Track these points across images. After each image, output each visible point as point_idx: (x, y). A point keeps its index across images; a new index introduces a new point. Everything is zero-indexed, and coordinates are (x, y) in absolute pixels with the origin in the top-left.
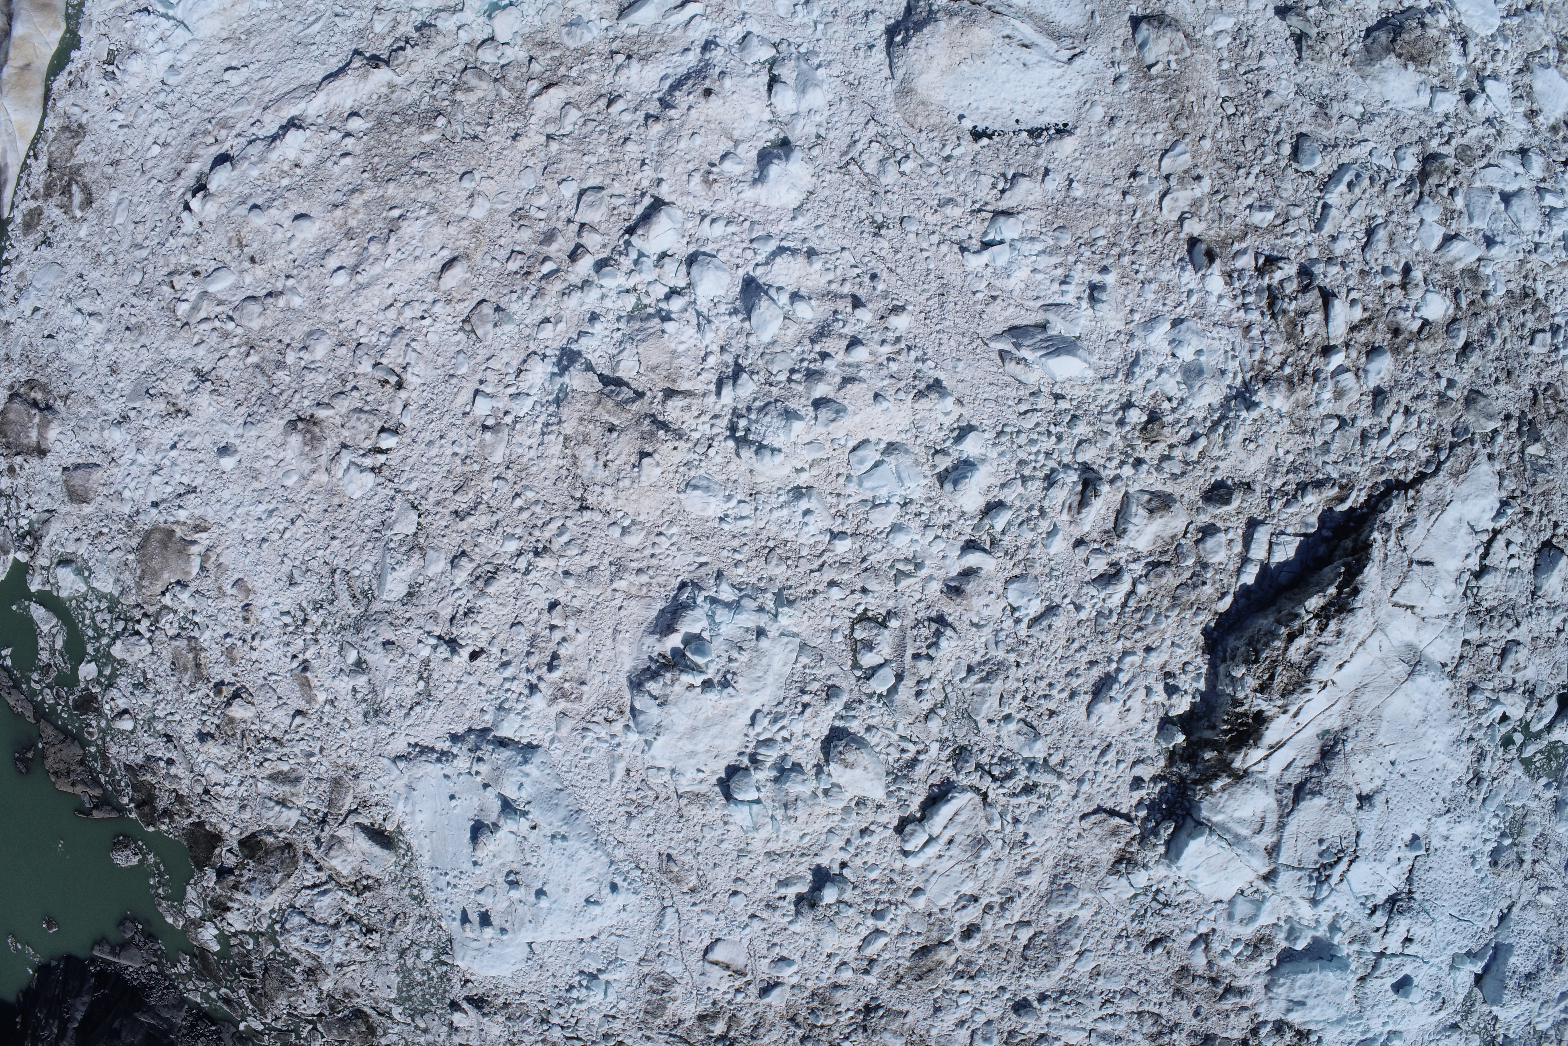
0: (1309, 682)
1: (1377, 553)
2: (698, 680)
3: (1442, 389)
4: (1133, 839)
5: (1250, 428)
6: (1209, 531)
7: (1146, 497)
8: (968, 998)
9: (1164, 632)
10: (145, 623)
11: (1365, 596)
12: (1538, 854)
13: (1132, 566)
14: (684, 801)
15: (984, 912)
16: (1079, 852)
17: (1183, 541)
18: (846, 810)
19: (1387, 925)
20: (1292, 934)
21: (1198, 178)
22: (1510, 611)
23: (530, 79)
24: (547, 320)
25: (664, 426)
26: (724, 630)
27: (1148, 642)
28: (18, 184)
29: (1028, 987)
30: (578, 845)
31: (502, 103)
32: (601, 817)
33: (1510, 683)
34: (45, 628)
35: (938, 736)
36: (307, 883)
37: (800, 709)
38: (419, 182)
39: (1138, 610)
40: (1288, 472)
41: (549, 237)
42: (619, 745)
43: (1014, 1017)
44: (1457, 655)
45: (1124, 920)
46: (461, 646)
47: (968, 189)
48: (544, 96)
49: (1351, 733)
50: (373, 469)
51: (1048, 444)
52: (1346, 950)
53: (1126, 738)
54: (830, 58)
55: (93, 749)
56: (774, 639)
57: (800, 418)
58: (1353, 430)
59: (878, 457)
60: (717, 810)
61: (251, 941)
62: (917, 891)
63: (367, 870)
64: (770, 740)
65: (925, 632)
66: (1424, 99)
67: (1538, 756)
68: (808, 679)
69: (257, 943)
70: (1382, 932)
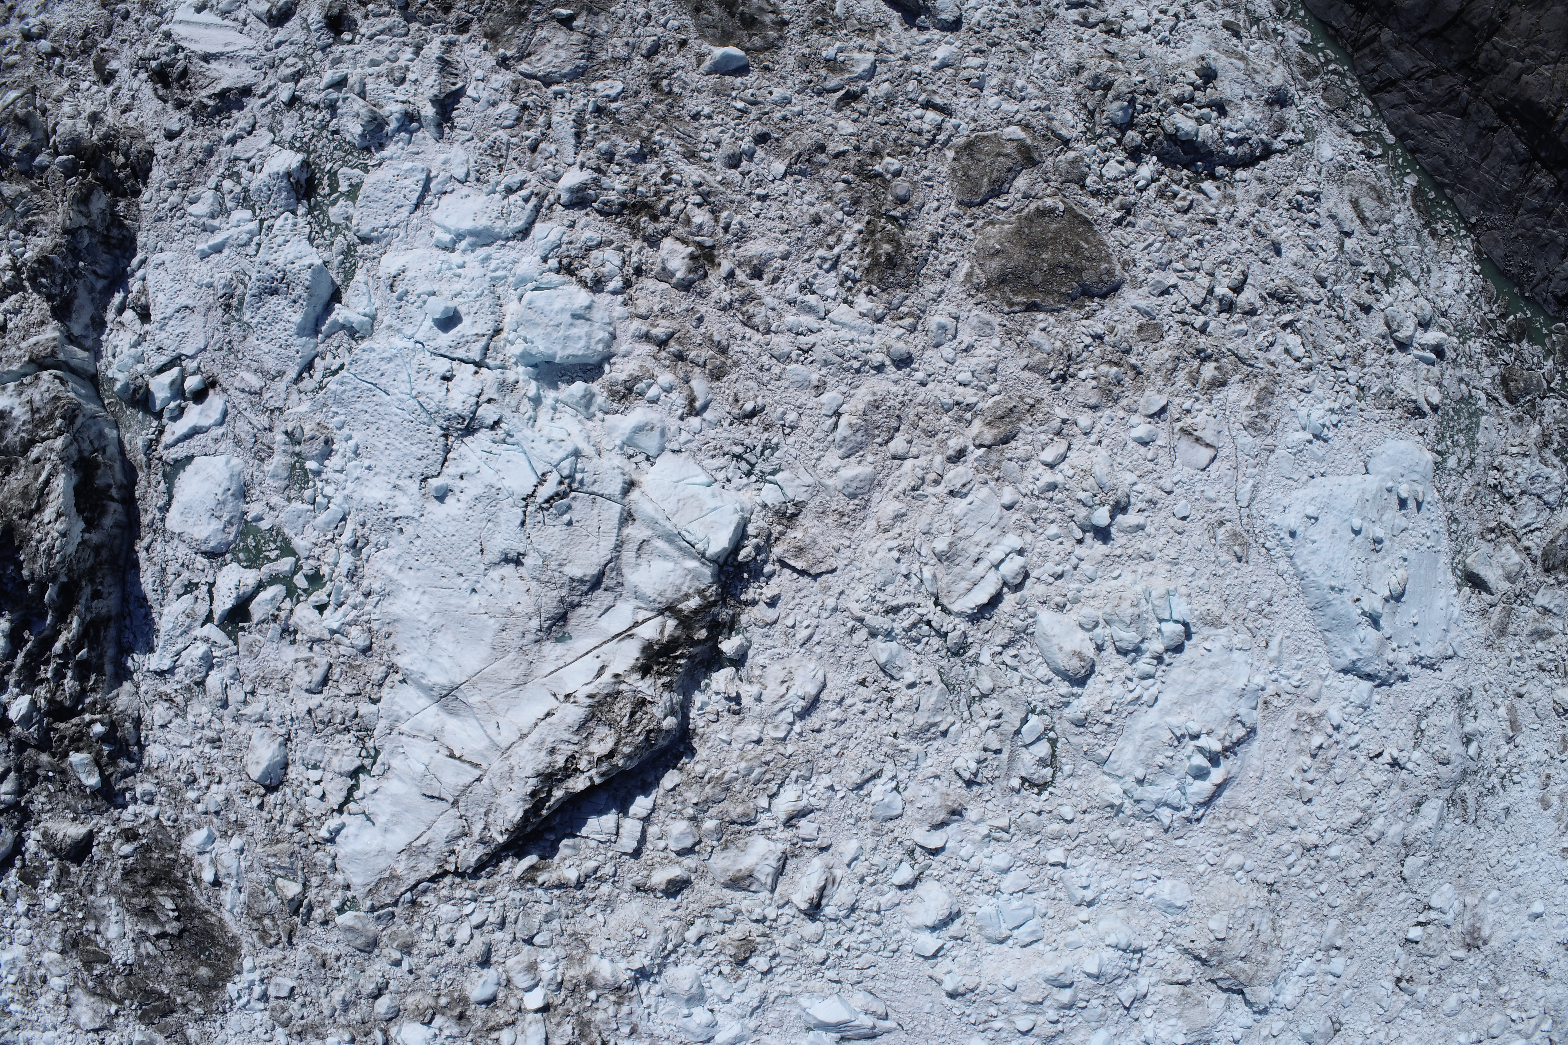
0: (589, 705)
1: (503, 825)
2: (1202, 741)
3: (407, 960)
4: (777, 539)
5: (640, 948)
6: (687, 851)
7: (753, 888)
8: (960, 377)
9: (741, 758)
11: (522, 789)
12: (265, 438)
13: (771, 824)
15: (942, 477)
16: (838, 532)
17: (715, 843)
18: (1076, 601)
19: (477, 405)
20: (587, 400)
22: (320, 727)
26: (1174, 784)
27: (759, 750)
29: (896, 382)
30: (1321, 580)
32: (1294, 603)
33: (315, 648)
35: (980, 668)
36: (1539, 535)
37: (1114, 709)
39: (768, 781)
40: (593, 899)
42: (1272, 673)
43: (913, 350)
44: (386, 690)
45: (789, 446)
46: (1388, 763)
49: (530, 637)
50: (1430, 910)
51: (849, 940)
52: (522, 375)
53: (784, 651)
56: (1129, 775)
58: (516, 932)
59: (1015, 934)
60: (1196, 611)
62: (1009, 508)
63: (1489, 550)
64: (1143, 680)
65: (987, 773)
67: (272, 556)
68: (1102, 736)
70: (484, 398)
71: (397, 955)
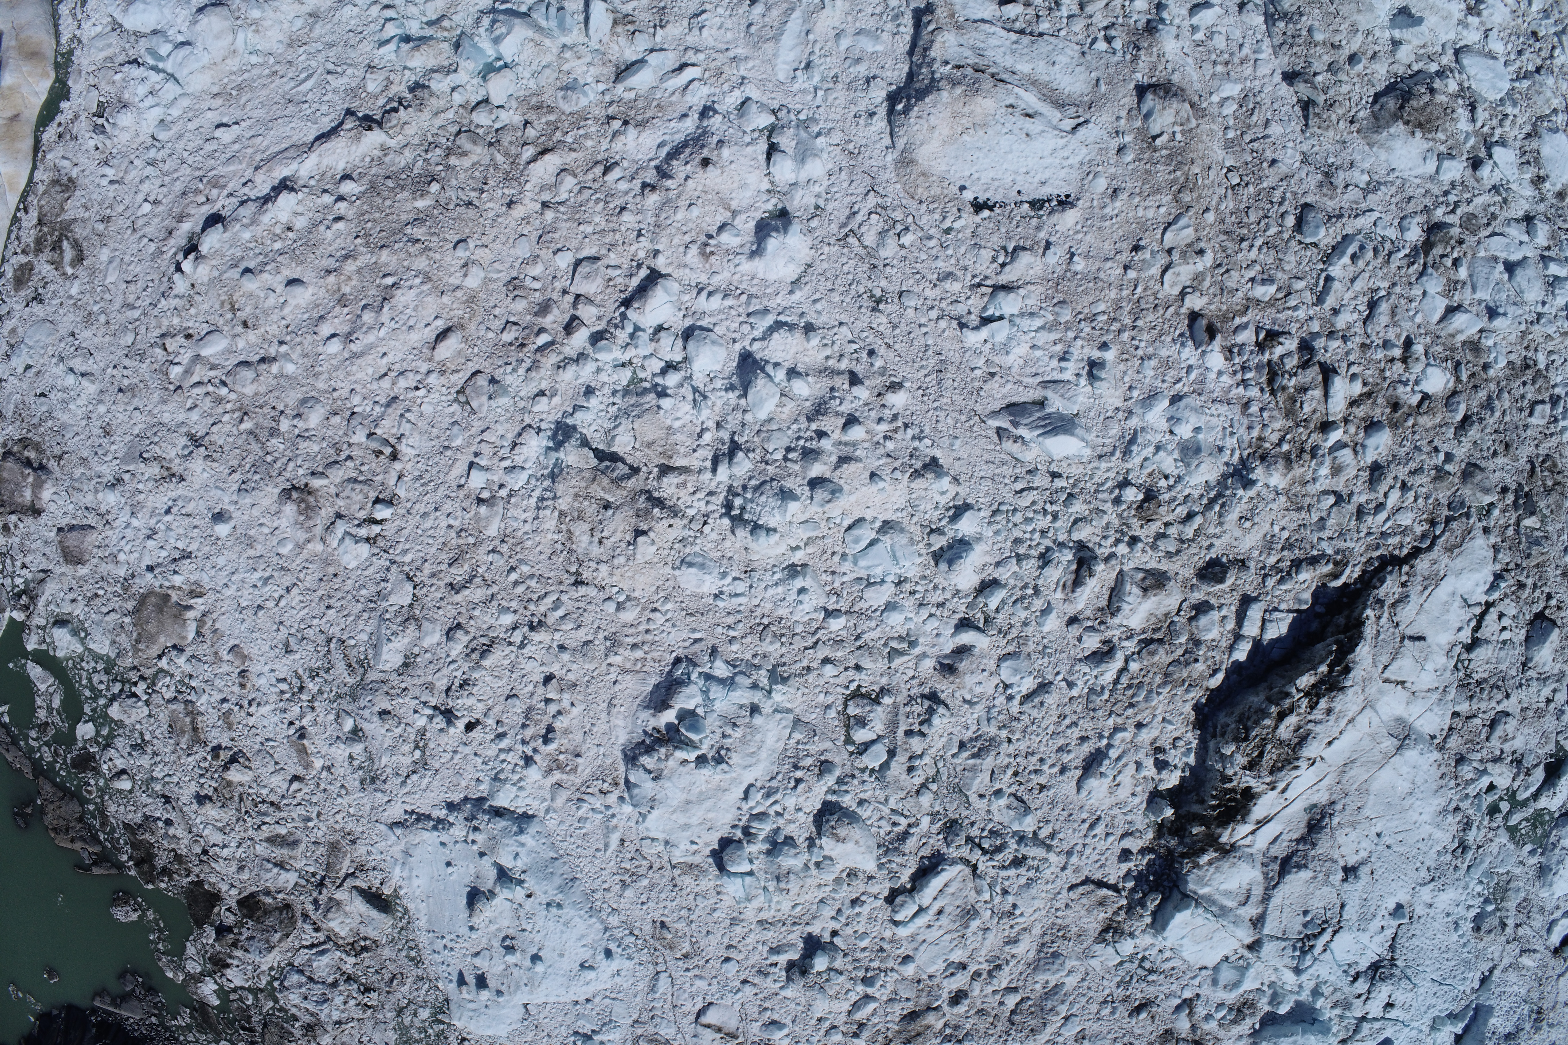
0: (1298, 759)
1: (1369, 631)
2: (692, 756)
3: (1440, 462)
4: (1120, 908)
5: (1245, 507)
6: (1202, 608)
7: (1141, 575)
9: (1155, 708)
10: (142, 686)
11: (1356, 674)
12: (1521, 918)
13: (1125, 644)
14: (677, 872)
15: (972, 979)
16: (1067, 921)
17: (1176, 619)
18: (838, 881)
19: (1369, 992)
20: (1275, 999)
21: (1201, 252)
22: (1500, 683)
23: (525, 144)
24: (542, 393)
25: (659, 503)
26: (718, 706)
27: (1139, 718)
28: (8, 238)
30: (572, 912)
31: (496, 168)
32: (595, 885)
33: (1498, 753)
34: (42, 687)
35: (929, 810)
36: (305, 943)
37: (792, 784)
38: (414, 249)
39: (1130, 687)
40: (1283, 549)
41: (544, 308)
42: (613, 816)
44: (1446, 727)
45: (1109, 986)
46: (457, 718)
47: (967, 263)
48: (539, 163)
49: (1339, 807)
50: (368, 540)
51: (1044, 522)
52: (1327, 1014)
53: (1116, 811)
54: (830, 125)
55: (92, 807)
56: (768, 715)
57: (795, 498)
58: (1349, 507)
59: (873, 535)
60: (710, 880)
61: (251, 997)
62: (907, 959)
63: (365, 931)
64: (763, 814)
65: (918, 709)
66: (1431, 166)
67: (1524, 823)
68: (801, 754)
69: (256, 999)
70: (1364, 997)
71: (1448, 467)
